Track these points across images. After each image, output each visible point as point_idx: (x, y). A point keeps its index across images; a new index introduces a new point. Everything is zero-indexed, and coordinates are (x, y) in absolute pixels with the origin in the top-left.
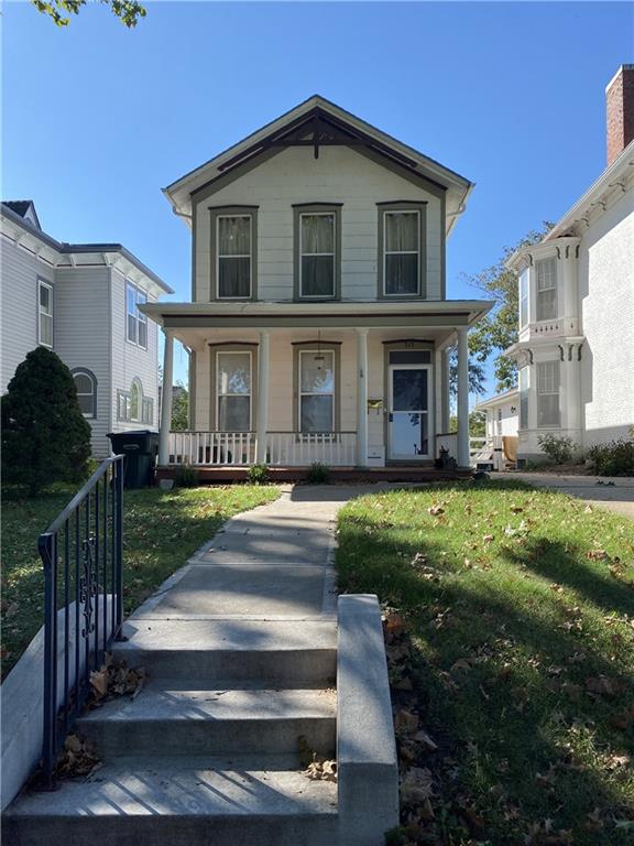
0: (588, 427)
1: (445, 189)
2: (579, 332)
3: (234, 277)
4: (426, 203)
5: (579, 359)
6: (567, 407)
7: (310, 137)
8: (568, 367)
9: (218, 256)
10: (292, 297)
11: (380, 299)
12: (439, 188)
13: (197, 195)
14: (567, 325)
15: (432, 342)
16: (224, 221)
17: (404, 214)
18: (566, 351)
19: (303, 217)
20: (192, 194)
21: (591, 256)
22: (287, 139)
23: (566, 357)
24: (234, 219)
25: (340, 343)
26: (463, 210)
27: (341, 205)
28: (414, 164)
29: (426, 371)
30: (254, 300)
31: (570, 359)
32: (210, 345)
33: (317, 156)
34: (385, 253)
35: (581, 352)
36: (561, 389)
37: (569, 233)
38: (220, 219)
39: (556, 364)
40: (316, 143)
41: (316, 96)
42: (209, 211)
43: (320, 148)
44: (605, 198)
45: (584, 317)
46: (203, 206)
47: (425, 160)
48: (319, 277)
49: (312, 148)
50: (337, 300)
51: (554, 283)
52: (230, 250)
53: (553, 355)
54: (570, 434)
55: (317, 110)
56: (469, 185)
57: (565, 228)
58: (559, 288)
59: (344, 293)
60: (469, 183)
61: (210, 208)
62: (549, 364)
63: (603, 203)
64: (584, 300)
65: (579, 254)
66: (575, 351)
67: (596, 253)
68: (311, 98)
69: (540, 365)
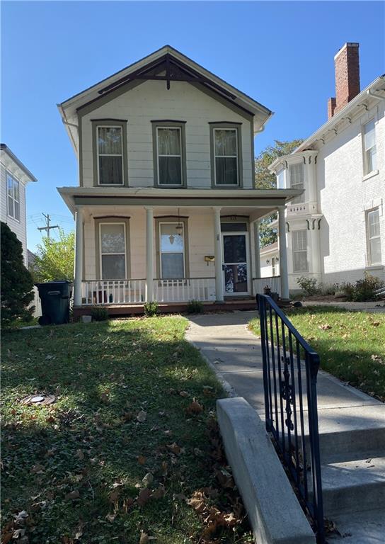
0: (326, 272)
1: (253, 115)
2: (319, 211)
3: (111, 170)
4: (241, 124)
5: (319, 229)
6: (312, 258)
7: (163, 74)
8: (312, 234)
9: (98, 155)
10: (153, 185)
11: (213, 187)
12: (249, 114)
13: (81, 111)
14: (311, 207)
15: (248, 217)
16: (101, 131)
17: (227, 131)
18: (311, 223)
19: (159, 129)
20: (78, 109)
21: (326, 163)
22: (145, 74)
23: (311, 227)
24: (108, 129)
25: (187, 217)
26: (263, 129)
27: (185, 122)
28: (234, 97)
29: (244, 236)
30: (126, 186)
31: (313, 229)
32: (94, 218)
33: (168, 88)
34: (215, 156)
35: (320, 224)
36: (308, 248)
37: (310, 148)
38: (99, 129)
39: (305, 232)
40: (168, 79)
41: (168, 46)
42: (91, 123)
43: (171, 82)
44: (336, 126)
45: (322, 202)
46: (86, 119)
47: (241, 95)
48: (171, 171)
49: (165, 82)
50: (184, 187)
51: (302, 180)
52: (106, 151)
53: (303, 226)
54: (315, 276)
55: (167, 57)
56: (270, 113)
57: (309, 145)
58: (305, 183)
59: (189, 183)
60: (270, 111)
61: (92, 120)
62: (300, 232)
63: (335, 130)
64: (322, 191)
65: (317, 161)
66: (316, 223)
67: (329, 161)
68: (164, 47)
69: (294, 233)
